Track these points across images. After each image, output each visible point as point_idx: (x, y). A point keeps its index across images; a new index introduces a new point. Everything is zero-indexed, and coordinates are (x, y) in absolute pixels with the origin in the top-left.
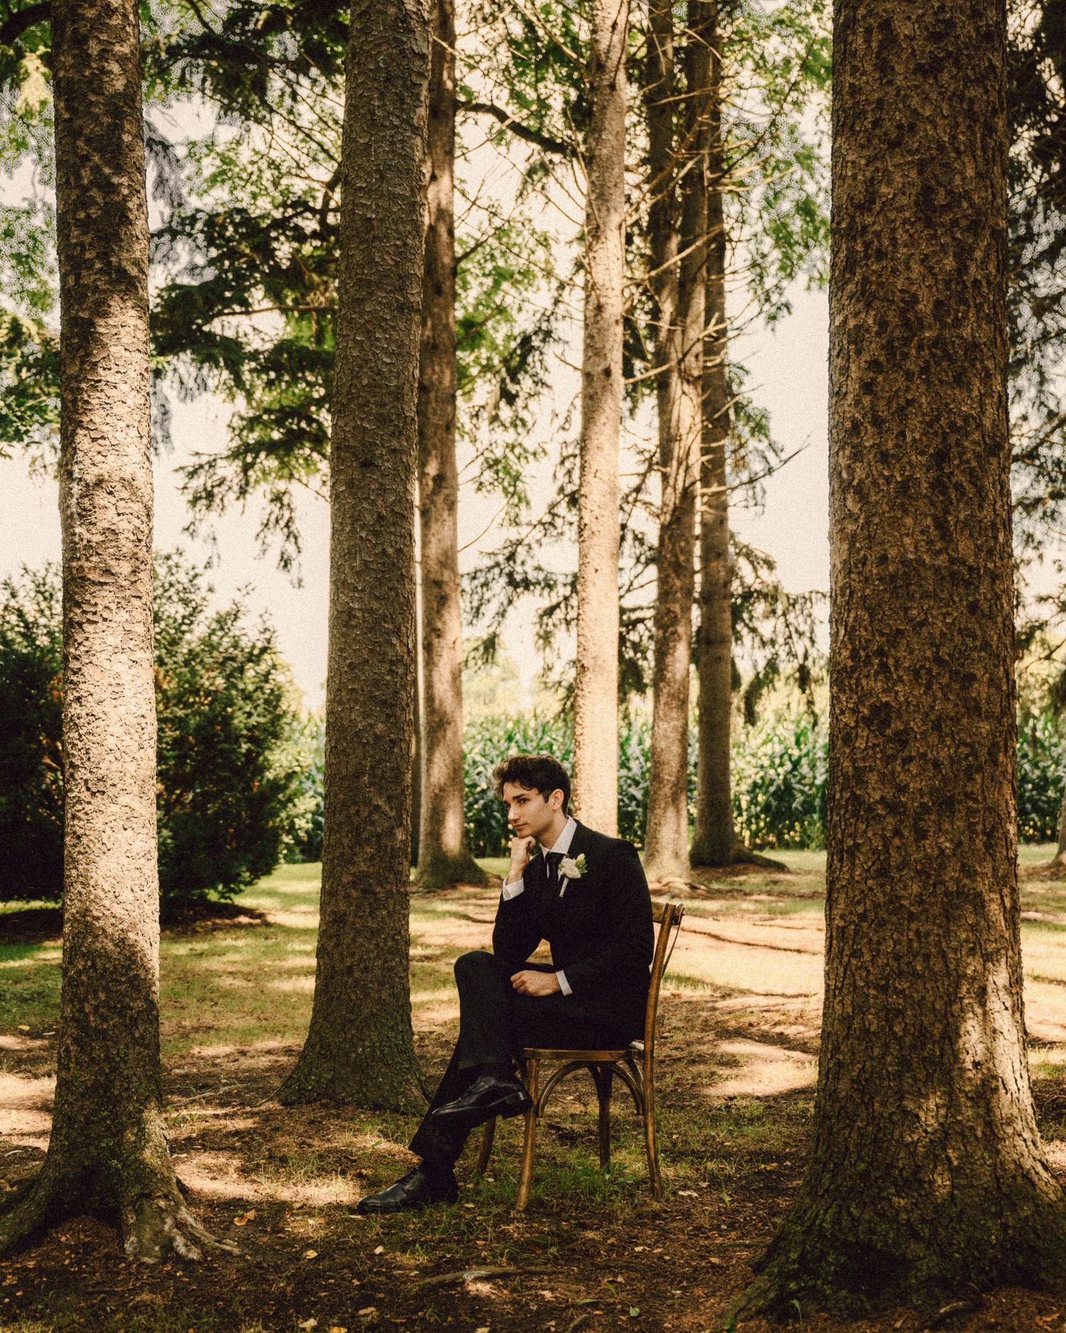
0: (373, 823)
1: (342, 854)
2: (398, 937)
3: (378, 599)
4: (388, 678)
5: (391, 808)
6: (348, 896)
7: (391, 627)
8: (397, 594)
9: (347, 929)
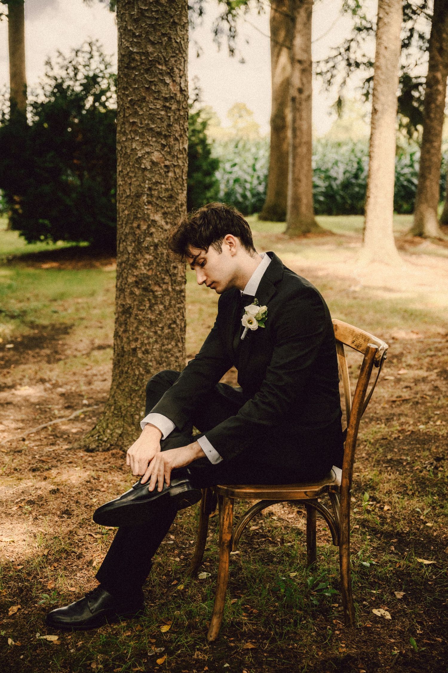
0: (151, 234)
1: (128, 259)
2: (174, 326)
3: (153, 44)
4: (163, 113)
5: (167, 223)
6: (132, 293)
7: (164, 68)
8: (170, 39)
9: (132, 320)
